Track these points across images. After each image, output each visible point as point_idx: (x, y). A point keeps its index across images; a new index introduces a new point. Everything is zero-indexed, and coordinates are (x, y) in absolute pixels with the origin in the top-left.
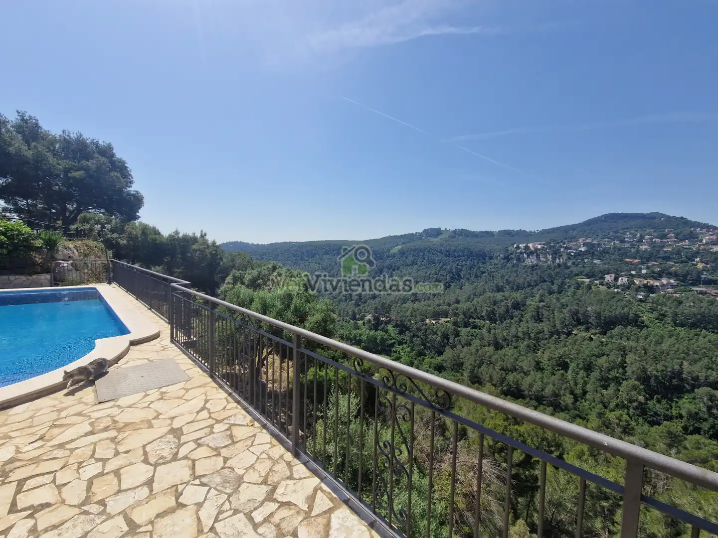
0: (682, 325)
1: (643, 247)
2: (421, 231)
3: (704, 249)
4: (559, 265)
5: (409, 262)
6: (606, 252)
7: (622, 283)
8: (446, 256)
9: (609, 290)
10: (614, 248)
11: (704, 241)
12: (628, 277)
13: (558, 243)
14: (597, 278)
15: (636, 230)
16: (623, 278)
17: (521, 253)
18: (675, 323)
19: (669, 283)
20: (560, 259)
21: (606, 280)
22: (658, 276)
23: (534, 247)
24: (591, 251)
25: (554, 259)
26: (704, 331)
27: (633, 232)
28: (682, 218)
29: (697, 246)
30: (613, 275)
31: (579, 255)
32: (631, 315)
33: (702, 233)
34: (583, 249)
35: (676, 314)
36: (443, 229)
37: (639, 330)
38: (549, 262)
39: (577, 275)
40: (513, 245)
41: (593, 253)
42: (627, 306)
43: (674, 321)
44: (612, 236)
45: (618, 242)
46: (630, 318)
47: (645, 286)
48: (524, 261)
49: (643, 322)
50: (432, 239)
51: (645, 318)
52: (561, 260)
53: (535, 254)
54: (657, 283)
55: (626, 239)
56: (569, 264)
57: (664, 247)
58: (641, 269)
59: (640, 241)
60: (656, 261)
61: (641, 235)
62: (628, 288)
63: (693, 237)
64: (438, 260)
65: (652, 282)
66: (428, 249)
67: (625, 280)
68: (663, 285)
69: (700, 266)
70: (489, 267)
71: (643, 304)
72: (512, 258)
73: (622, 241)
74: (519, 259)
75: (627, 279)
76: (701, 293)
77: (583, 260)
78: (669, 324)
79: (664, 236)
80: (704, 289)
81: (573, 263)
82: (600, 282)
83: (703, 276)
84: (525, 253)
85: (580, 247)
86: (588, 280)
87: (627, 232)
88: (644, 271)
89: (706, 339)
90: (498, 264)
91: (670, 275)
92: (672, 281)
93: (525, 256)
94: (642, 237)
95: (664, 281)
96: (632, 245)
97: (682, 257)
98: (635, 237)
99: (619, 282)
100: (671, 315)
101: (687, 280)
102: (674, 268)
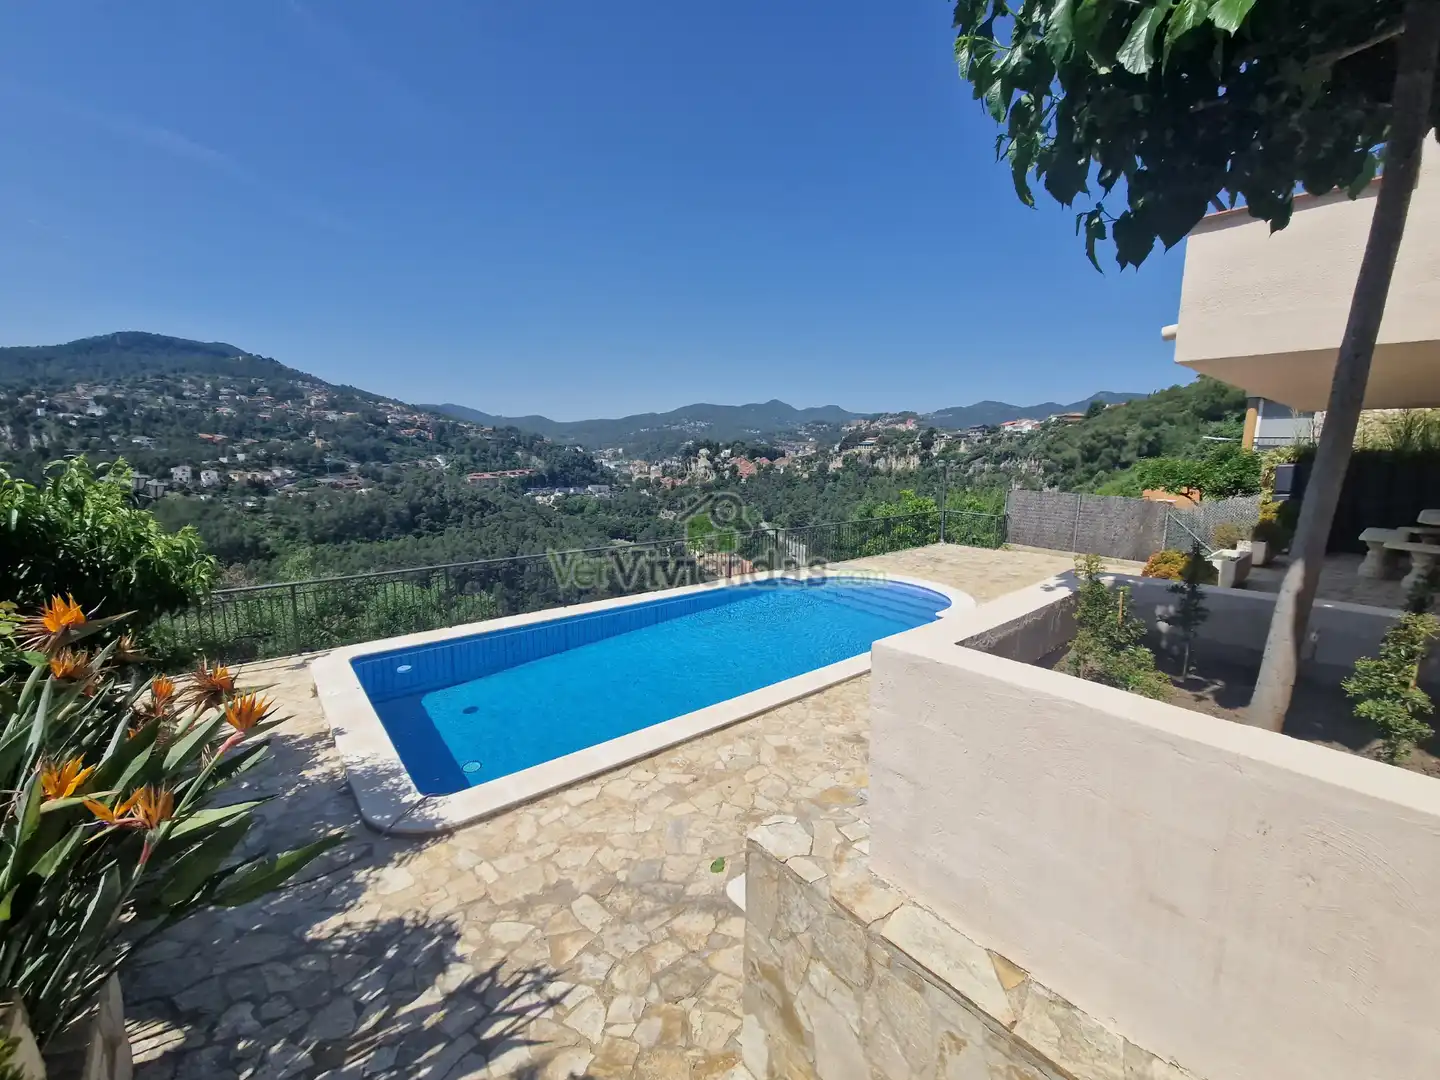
0: (323, 540)
1: (225, 411)
3: (317, 416)
6: (153, 417)
7: (211, 483)
9: (187, 498)
10: (170, 410)
11: (313, 403)
12: (218, 471)
13: (21, 394)
15: (199, 374)
16: (207, 472)
18: (313, 539)
19: (284, 475)
21: (176, 479)
22: (266, 464)
24: (120, 416)
26: (353, 542)
27: (194, 378)
28: (271, 360)
29: (306, 411)
30: (187, 468)
31: (94, 426)
32: (248, 540)
33: (307, 390)
34: (99, 412)
35: (311, 525)
37: (266, 563)
41: (128, 421)
42: (235, 526)
43: (311, 535)
45: (172, 398)
46: (246, 546)
47: (251, 483)
49: (267, 548)
51: (269, 539)
52: (45, 438)
54: (268, 478)
55: (186, 394)
57: (258, 411)
58: (233, 454)
60: (254, 438)
61: (213, 385)
62: (224, 489)
65: (259, 476)
67: (214, 474)
68: (277, 479)
69: (319, 443)
71: (259, 516)
73: (179, 396)
75: (215, 473)
76: (334, 486)
77: (105, 436)
79: (252, 391)
80: (333, 480)
83: (327, 460)
85: (86, 405)
87: (184, 377)
88: (241, 457)
89: (359, 554)
91: (284, 461)
92: (289, 472)
94: (215, 395)
95: (277, 472)
96: (202, 404)
97: (289, 430)
98: (202, 388)
99: (203, 480)
100: (304, 528)
101: (309, 466)
102: (285, 449)
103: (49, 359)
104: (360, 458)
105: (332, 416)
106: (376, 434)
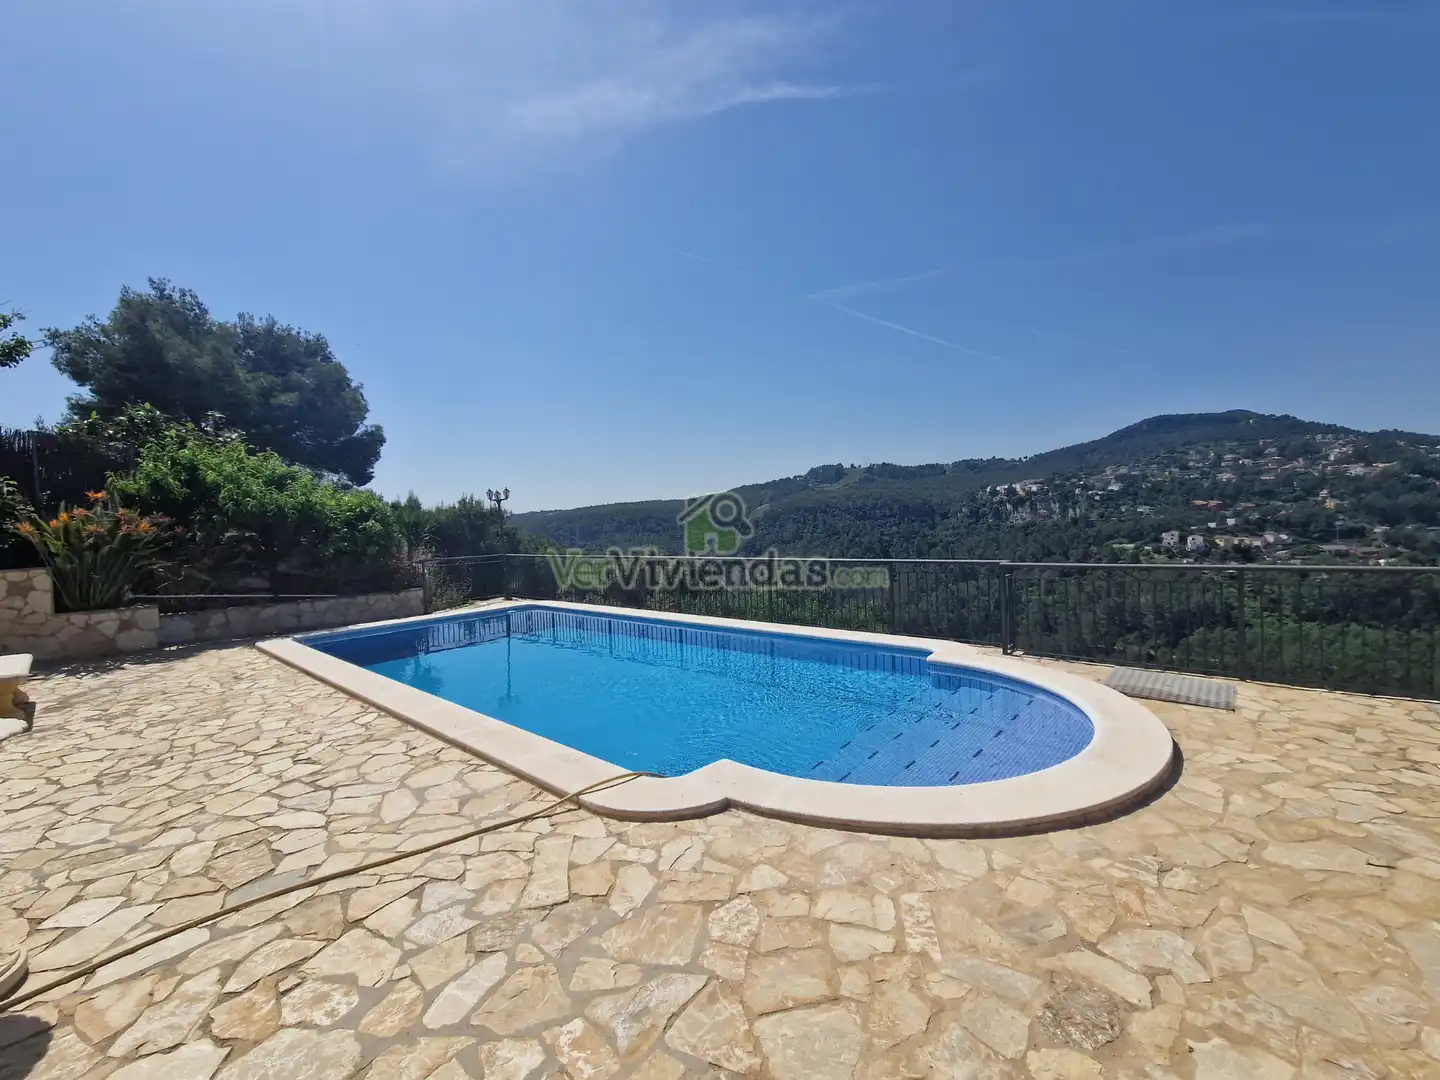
0: (1311, 617)
1: (1225, 477)
2: (803, 473)
3: (1333, 473)
4: (1075, 521)
5: (787, 535)
6: (1157, 489)
7: (1195, 548)
8: (858, 518)
9: (1171, 562)
10: (1173, 480)
11: (1332, 458)
12: (1204, 536)
13: (1068, 479)
14: (1148, 540)
15: (1206, 444)
16: (1194, 536)
17: (1001, 502)
18: (1299, 614)
19: (1278, 541)
20: (1074, 510)
21: (1165, 543)
22: (1258, 529)
23: (1024, 490)
24: (1131, 490)
25: (1064, 510)
26: (1353, 624)
27: (1201, 448)
28: (1286, 417)
29: (1320, 467)
30: (1176, 533)
31: (1110, 499)
32: (1218, 606)
33: (1326, 444)
34: (1115, 487)
35: (1298, 597)
36: (847, 465)
37: (1235, 633)
38: (1055, 517)
39: (1110, 538)
40: (983, 488)
41: (1136, 494)
42: (1209, 591)
43: (1296, 610)
44: (1164, 458)
45: (1177, 470)
46: (1217, 612)
47: (1237, 549)
48: (1007, 519)
49: (1242, 617)
50: (827, 487)
52: (1078, 510)
53: (1028, 503)
54: (1257, 543)
55: (1191, 464)
56: (1094, 516)
57: (1260, 473)
58: (1224, 518)
59: (1217, 464)
60: (1249, 501)
61: (1217, 454)
62: (1206, 555)
63: (1312, 452)
64: (843, 527)
65: (1247, 541)
66: (823, 506)
67: (1200, 540)
68: (1268, 545)
69: (1331, 504)
70: (942, 533)
72: (984, 515)
73: (1185, 467)
74: (998, 515)
75: (1201, 538)
76: (1339, 555)
77: (1117, 507)
78: (1288, 616)
79: (1259, 454)
80: (1343, 548)
81: (1102, 516)
82: (1153, 549)
83: (1337, 523)
84: (1009, 502)
85: (1109, 483)
86: (1132, 546)
87: (1192, 449)
88: (1231, 522)
89: (1360, 640)
90: (958, 527)
91: (1280, 525)
92: (1284, 537)
93: (1009, 506)
94: (1219, 458)
95: (1270, 538)
96: (1203, 473)
97: (1295, 491)
98: (1206, 457)
99: (1189, 544)
100: (1289, 601)
101: (1310, 531)
102: (1283, 512)
103: (1093, 450)
104: (1391, 518)
105: (1357, 470)
106: (1421, 489)
